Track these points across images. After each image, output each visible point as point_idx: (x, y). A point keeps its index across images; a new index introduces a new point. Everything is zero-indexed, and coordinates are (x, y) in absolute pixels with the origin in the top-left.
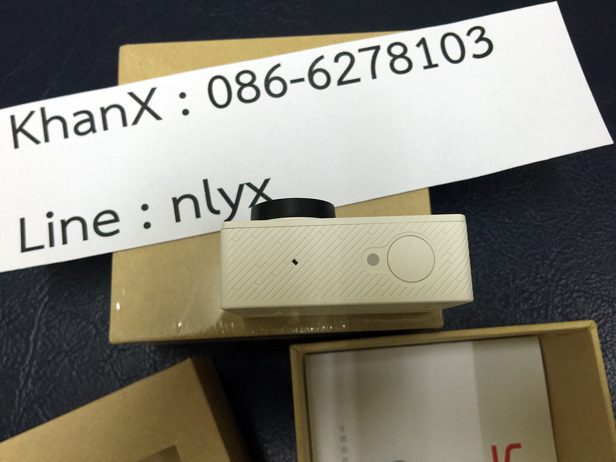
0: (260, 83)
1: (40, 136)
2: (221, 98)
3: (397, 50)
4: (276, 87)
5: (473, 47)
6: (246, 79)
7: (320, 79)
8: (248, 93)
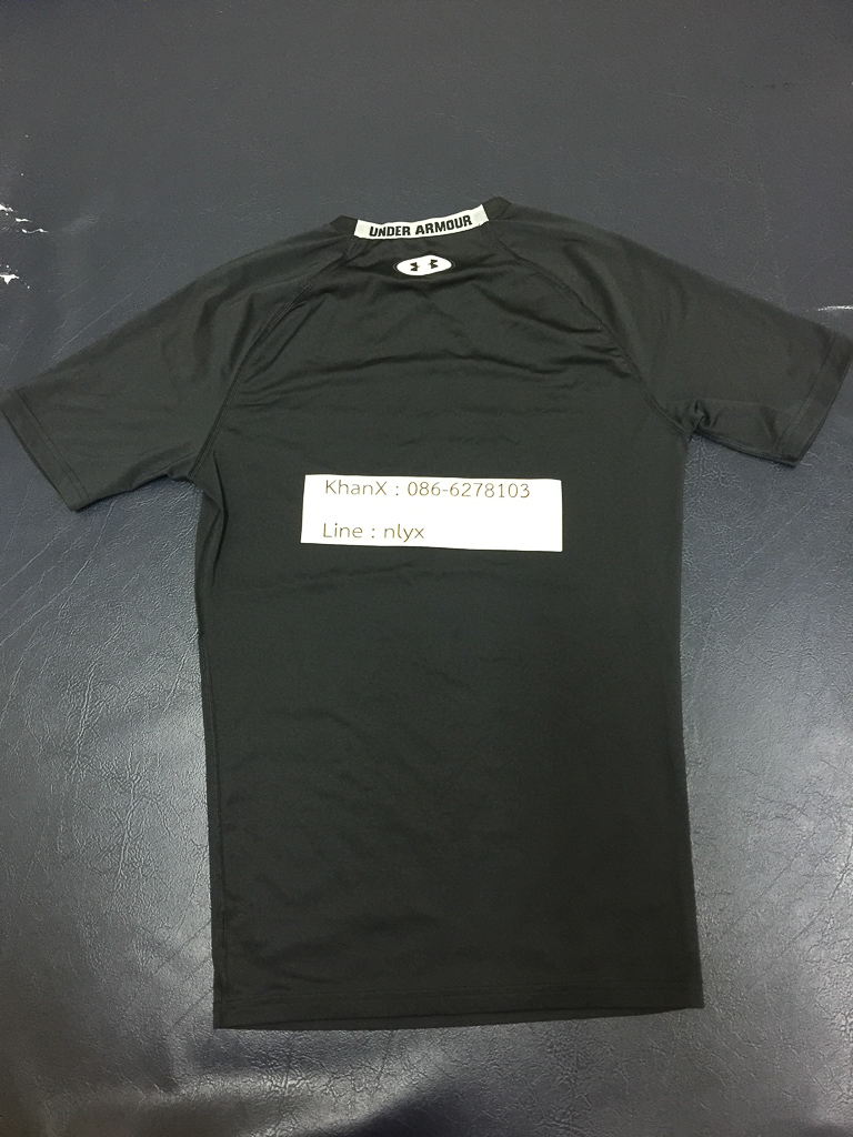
0: (430, 488)
1: (337, 491)
2: (412, 492)
3: (489, 487)
4: (436, 491)
5: (522, 492)
6: (424, 485)
7: (455, 492)
8: (424, 491)
